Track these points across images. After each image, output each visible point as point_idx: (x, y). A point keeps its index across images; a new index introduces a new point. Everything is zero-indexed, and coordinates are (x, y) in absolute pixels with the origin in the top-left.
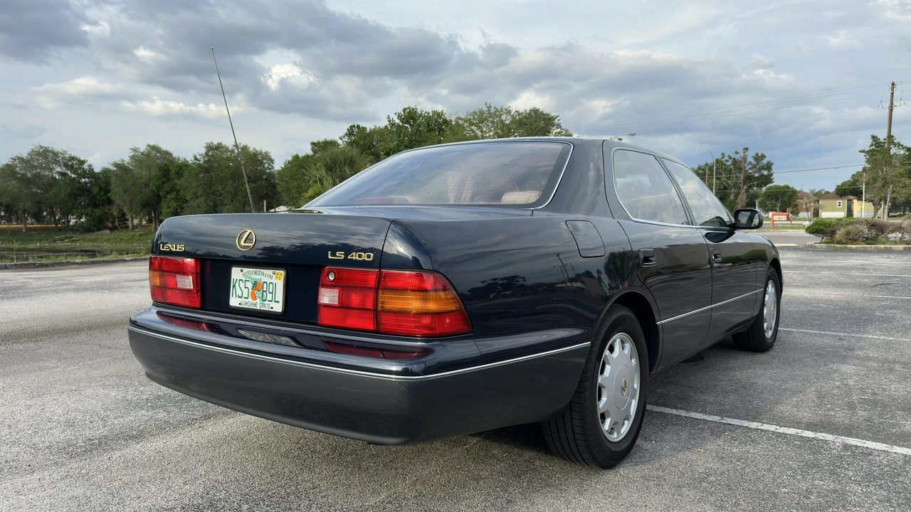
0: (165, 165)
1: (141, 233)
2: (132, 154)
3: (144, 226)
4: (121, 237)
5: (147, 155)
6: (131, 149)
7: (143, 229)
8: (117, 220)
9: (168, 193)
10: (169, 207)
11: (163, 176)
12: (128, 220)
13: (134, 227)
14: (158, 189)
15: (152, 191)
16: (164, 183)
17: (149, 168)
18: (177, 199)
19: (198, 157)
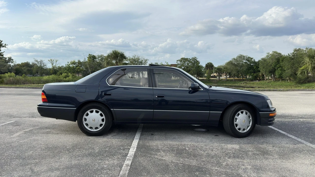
0: (278, 58)
1: (268, 82)
2: (267, 55)
3: (270, 79)
4: (262, 83)
5: (272, 55)
6: (267, 53)
7: (270, 80)
8: (261, 77)
9: (278, 68)
10: (278, 73)
11: (277, 62)
12: (265, 77)
13: (266, 80)
14: (275, 66)
15: (273, 67)
16: (277, 64)
17: (272, 59)
18: (281, 70)
19: (290, 54)
